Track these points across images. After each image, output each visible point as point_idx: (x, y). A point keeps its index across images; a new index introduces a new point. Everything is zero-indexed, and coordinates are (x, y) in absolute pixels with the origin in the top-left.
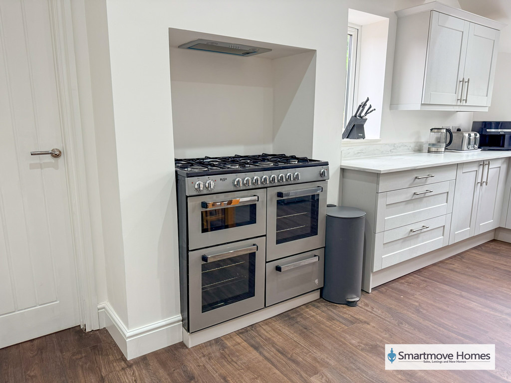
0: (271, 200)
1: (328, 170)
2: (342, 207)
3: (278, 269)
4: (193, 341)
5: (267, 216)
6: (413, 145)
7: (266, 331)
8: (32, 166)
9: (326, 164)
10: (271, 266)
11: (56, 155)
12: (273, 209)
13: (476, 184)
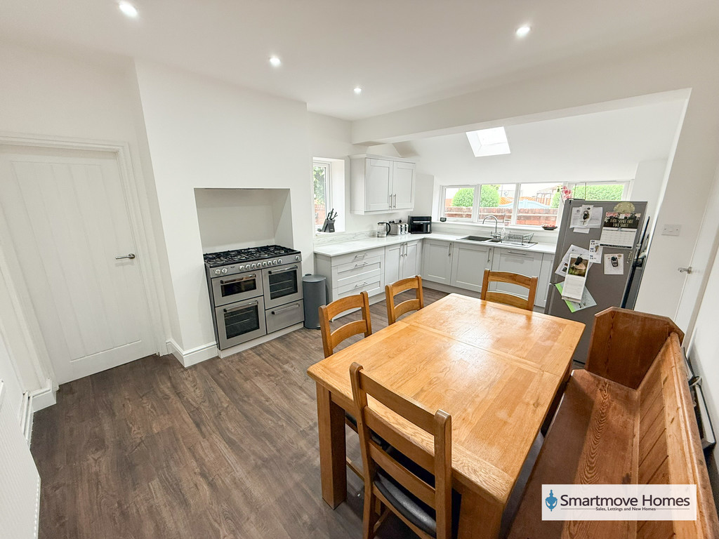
0: (265, 275)
1: (300, 256)
2: (317, 275)
3: (273, 313)
4: (223, 355)
5: (263, 284)
6: (368, 233)
7: (267, 347)
8: (117, 265)
9: (300, 252)
10: (268, 312)
11: (132, 257)
12: (267, 281)
13: (400, 256)
